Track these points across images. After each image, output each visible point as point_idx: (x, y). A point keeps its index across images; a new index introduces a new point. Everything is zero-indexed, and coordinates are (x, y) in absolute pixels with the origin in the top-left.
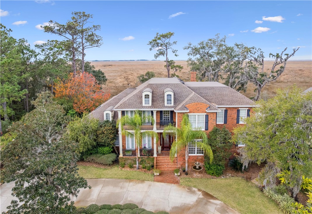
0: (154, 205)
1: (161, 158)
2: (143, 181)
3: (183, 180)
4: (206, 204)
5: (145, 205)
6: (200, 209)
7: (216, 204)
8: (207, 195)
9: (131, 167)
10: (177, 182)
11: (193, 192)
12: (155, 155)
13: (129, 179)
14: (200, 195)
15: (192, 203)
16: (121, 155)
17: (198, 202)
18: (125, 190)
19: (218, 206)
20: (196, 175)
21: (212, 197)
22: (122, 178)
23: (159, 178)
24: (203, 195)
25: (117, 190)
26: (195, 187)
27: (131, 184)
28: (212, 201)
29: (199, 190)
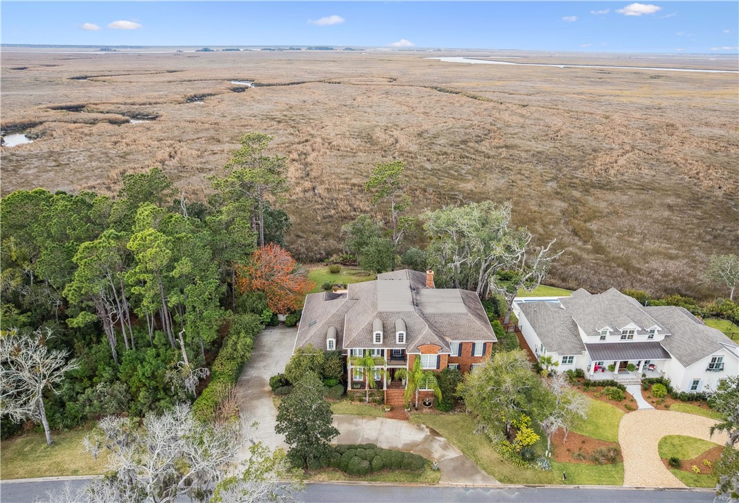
0: (388, 442)
1: (391, 391)
2: (375, 418)
3: (413, 415)
4: (432, 441)
5: (381, 442)
6: (426, 446)
7: (440, 441)
8: (434, 433)
9: (361, 401)
10: (407, 419)
11: (422, 429)
12: (385, 388)
13: (361, 415)
14: (427, 432)
15: (420, 440)
16: (349, 388)
17: (426, 439)
18: (360, 427)
19: (442, 443)
20: (426, 410)
21: (438, 434)
22: (354, 414)
23: (390, 414)
24: (430, 432)
25: (353, 428)
26: (423, 423)
27: (364, 420)
28: (437, 438)
29: (427, 427)
